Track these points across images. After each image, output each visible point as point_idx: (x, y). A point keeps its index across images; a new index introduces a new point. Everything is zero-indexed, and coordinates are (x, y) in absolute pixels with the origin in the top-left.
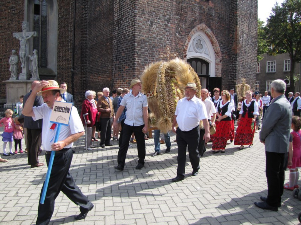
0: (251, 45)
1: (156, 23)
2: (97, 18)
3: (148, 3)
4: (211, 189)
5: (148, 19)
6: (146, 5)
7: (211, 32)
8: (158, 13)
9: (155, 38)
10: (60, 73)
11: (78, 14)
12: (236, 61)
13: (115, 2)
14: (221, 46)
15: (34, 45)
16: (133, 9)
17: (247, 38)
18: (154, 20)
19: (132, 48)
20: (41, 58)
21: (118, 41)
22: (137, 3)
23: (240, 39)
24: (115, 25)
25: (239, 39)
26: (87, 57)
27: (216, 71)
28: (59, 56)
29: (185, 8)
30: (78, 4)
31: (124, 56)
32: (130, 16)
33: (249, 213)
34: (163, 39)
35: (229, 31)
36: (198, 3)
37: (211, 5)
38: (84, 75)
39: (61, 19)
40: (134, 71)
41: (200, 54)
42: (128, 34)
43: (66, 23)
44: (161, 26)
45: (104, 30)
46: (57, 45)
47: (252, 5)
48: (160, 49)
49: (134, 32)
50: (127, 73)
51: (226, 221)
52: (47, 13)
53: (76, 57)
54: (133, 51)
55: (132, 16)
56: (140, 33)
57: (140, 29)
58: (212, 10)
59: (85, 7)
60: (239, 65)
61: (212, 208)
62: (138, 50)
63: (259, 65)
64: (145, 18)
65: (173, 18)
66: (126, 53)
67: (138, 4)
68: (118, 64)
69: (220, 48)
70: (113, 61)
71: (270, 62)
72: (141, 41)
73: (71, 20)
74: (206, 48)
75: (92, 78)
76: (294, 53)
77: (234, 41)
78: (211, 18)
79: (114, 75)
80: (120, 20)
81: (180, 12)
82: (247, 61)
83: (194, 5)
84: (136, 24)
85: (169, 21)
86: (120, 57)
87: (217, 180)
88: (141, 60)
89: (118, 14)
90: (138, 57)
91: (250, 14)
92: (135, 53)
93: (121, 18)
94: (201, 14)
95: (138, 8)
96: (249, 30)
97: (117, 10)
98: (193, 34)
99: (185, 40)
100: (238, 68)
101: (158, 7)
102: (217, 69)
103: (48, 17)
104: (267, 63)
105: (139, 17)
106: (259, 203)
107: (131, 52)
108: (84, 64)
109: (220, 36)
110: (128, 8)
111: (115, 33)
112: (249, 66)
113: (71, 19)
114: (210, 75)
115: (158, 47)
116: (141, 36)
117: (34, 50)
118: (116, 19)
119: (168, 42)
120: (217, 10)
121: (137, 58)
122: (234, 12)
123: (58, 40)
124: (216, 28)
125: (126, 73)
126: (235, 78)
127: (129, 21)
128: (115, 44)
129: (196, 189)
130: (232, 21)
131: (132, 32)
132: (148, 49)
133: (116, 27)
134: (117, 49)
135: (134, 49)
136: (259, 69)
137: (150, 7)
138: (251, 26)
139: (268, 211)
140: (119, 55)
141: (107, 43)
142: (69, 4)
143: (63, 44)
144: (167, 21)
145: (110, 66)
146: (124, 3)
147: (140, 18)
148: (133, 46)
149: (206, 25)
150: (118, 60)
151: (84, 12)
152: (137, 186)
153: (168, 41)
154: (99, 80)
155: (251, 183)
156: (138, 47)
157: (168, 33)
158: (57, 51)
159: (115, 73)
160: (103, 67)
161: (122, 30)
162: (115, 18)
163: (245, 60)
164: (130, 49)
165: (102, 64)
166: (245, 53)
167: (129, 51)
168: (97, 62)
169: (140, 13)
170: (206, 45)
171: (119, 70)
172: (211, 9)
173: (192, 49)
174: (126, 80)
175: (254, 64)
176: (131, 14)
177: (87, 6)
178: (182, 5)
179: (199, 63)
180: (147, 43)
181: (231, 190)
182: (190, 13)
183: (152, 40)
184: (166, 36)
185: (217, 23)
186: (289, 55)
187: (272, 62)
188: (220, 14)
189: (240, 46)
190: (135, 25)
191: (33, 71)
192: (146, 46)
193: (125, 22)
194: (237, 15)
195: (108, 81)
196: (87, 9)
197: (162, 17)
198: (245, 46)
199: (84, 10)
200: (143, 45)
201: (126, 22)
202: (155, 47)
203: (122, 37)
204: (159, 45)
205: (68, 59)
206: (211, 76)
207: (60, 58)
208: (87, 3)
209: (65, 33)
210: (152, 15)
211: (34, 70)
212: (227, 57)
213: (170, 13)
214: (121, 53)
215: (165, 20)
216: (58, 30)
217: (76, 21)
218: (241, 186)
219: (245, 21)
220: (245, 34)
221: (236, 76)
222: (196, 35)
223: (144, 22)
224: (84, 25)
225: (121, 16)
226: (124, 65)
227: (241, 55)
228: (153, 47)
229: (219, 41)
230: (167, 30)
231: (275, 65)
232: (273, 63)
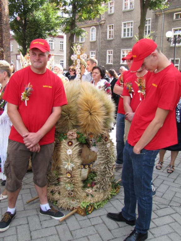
63: (113, 29)
71: (126, 24)
104: (123, 25)
136: (113, 34)
187: (129, 23)
231: (132, 27)
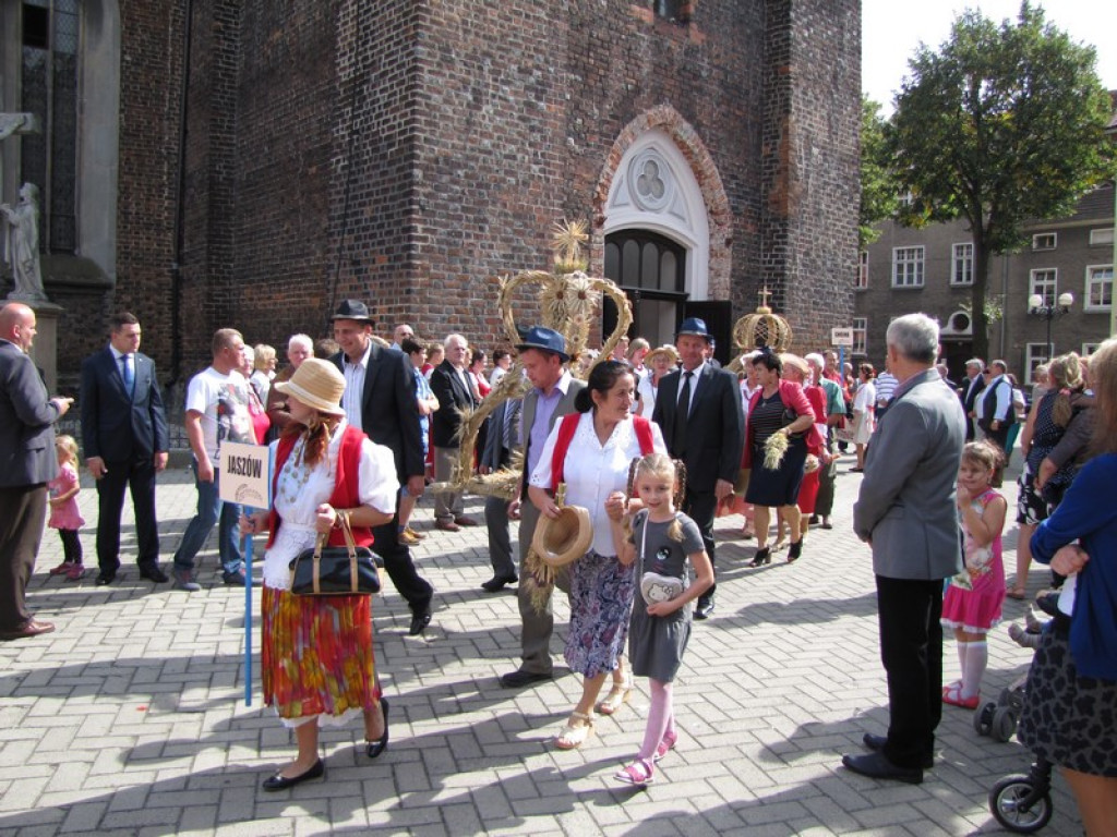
0: (838, 186)
1: (494, 96)
2: (272, 71)
3: (465, 22)
4: (688, 711)
5: (465, 83)
6: (457, 28)
7: (695, 134)
8: (501, 61)
9: (490, 153)
10: (127, 277)
11: (201, 53)
12: (785, 243)
13: (341, 14)
14: (732, 189)
15: (23, 166)
16: (410, 42)
17: (825, 160)
18: (487, 85)
19: (401, 187)
20: (52, 215)
21: (350, 158)
22: (424, 19)
23: (800, 162)
24: (341, 101)
25: (794, 165)
26: (233, 218)
27: (711, 278)
28: (123, 213)
29: (602, 47)
30: (199, 16)
31: (373, 219)
32: (399, 67)
33: (824, 794)
34: (519, 156)
35: (760, 133)
36: (649, 30)
37: (696, 36)
38: (218, 284)
39: (133, 69)
40: (408, 274)
41: (653, 214)
42: (387, 133)
43: (153, 84)
44: (511, 108)
45: (297, 117)
46: (115, 167)
47: (841, 44)
48: (507, 192)
49: (413, 129)
50: (385, 281)
51: (742, 824)
52: (76, 44)
53: (190, 216)
54: (406, 199)
55: (404, 70)
56: (432, 132)
57: (435, 117)
58: (699, 55)
59: (228, 28)
60: (794, 259)
61: (691, 780)
62: (425, 195)
63: (864, 262)
64: (452, 76)
65: (556, 80)
66: (380, 206)
67: (428, 24)
68: (351, 248)
69: (728, 195)
70: (331, 234)
71: (903, 251)
72: (437, 161)
73: (173, 73)
74: (676, 195)
75: (251, 299)
76: (986, 219)
77: (778, 172)
78: (694, 83)
79: (335, 289)
80: (359, 80)
81: (585, 59)
82: (824, 246)
83: (635, 35)
84: (418, 99)
85: (543, 92)
86: (358, 222)
87: (710, 679)
88: (433, 232)
89: (353, 60)
90: (424, 222)
91: (835, 77)
92: (415, 207)
93: (362, 75)
94: (658, 69)
95: (427, 40)
96: (832, 133)
97: (350, 44)
98: (630, 140)
99: (600, 163)
100: (790, 270)
101: (504, 36)
102: (714, 272)
103: (83, 60)
104: (895, 255)
105: (430, 72)
106: (861, 759)
107: (399, 202)
108: (220, 242)
109: (728, 150)
110: (391, 38)
111: (341, 131)
112: (829, 263)
113: (173, 69)
114: (688, 295)
115: (498, 186)
116: (437, 143)
117: (22, 185)
118: (344, 76)
119: (535, 167)
120: (718, 56)
121: (420, 227)
122: (777, 66)
123: (120, 150)
124: (715, 123)
125: (378, 282)
126: (781, 305)
127: (392, 87)
128: (339, 170)
129: (633, 710)
130: (769, 97)
131: (403, 128)
132: (463, 192)
133: (345, 106)
134: (347, 192)
135: (412, 192)
136: (867, 276)
137: (472, 37)
138: (837, 120)
139: (888, 783)
140: (355, 214)
141: (310, 166)
142: (165, 12)
143: (142, 165)
144: (536, 90)
145: (319, 254)
146: (376, 19)
147: (434, 77)
148: (407, 181)
149: (679, 108)
150: (351, 232)
151: (225, 45)
152: (415, 705)
153: (537, 163)
154: (275, 304)
155: (831, 686)
156: (423, 185)
157: (537, 136)
158: (116, 192)
159: (338, 281)
160: (293, 257)
161: (366, 120)
162: (341, 74)
163: (817, 239)
164: (396, 193)
165: (288, 245)
166: (817, 215)
167: (393, 199)
168: (273, 235)
169: (435, 57)
170: (675, 185)
171: (353, 268)
172: (698, 51)
173: (624, 195)
174: (378, 307)
175: (848, 257)
176: (399, 62)
177: (236, 24)
178: (591, 35)
179: (650, 249)
180: (460, 172)
181: (763, 712)
182: (618, 64)
183: (477, 160)
184: (531, 145)
185: (718, 105)
186: (969, 226)
187: (913, 250)
188: (726, 73)
189: (798, 190)
190: (414, 103)
191: (21, 267)
192: (456, 182)
193: (378, 89)
194: (789, 78)
195: (311, 309)
196: (236, 35)
197: (516, 75)
198: (816, 191)
199: (225, 39)
200: (445, 179)
201: (382, 91)
202: (487, 187)
203: (365, 146)
204: (504, 181)
205: (159, 224)
206: (693, 298)
207: (126, 218)
208: (236, 12)
209: (149, 123)
210: (480, 68)
211: (24, 264)
212: (750, 229)
213: (547, 61)
214: (362, 204)
215: (527, 88)
216: (121, 111)
217: (192, 78)
218: (799, 699)
219: (817, 99)
220: (817, 146)
221: (782, 298)
222: (642, 145)
223: (448, 93)
224: (222, 97)
225: (365, 67)
226: (373, 252)
227: (803, 223)
228: (479, 185)
229: (723, 169)
230: (536, 123)
231: (923, 260)
232: (916, 254)
